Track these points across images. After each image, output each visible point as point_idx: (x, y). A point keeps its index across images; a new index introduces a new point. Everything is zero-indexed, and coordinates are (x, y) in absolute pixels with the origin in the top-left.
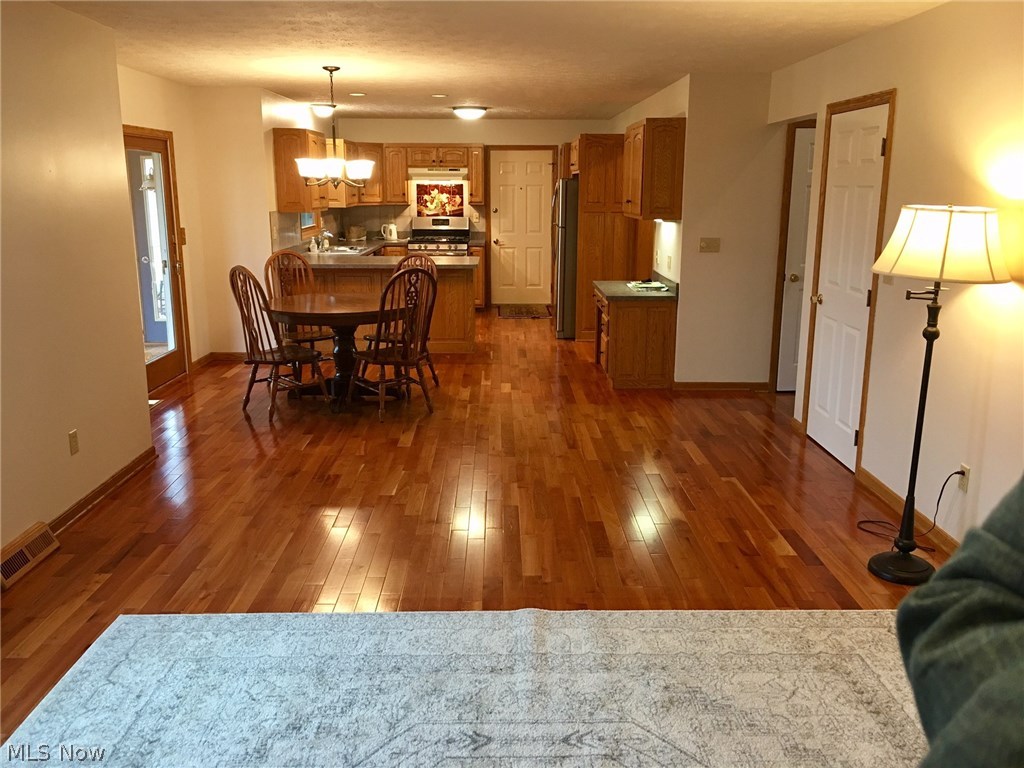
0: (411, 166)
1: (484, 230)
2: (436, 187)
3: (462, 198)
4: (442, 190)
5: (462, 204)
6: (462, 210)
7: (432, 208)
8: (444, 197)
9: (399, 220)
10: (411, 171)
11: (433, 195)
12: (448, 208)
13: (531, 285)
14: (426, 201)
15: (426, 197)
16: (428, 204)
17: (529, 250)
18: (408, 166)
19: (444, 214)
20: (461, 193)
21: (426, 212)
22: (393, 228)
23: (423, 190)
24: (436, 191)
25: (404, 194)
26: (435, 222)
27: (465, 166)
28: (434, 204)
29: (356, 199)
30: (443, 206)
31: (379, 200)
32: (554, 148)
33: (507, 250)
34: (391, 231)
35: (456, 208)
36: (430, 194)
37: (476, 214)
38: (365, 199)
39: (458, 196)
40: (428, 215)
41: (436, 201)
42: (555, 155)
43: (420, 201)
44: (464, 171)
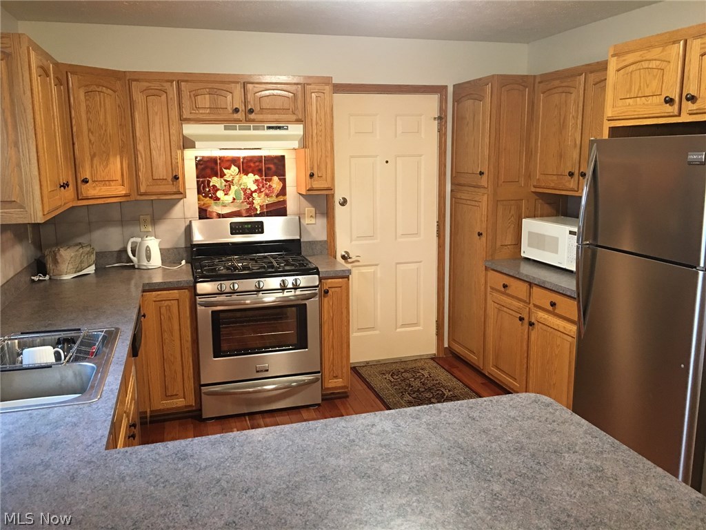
0: (188, 120)
1: (323, 236)
2: (234, 161)
3: (283, 181)
4: (247, 166)
5: (283, 192)
6: (284, 202)
7: (227, 201)
8: (250, 181)
9: (163, 227)
10: (189, 130)
11: (227, 178)
12: (259, 201)
13: (403, 325)
14: (216, 189)
15: (215, 181)
16: (220, 194)
17: (400, 267)
18: (183, 120)
19: (251, 212)
20: (281, 174)
21: (216, 209)
22: (153, 244)
23: (208, 168)
24: (234, 169)
25: (176, 178)
26: (236, 229)
27: (298, 121)
28: (232, 194)
29: (69, 193)
30: (249, 195)
31: (122, 191)
32: (440, 90)
33: (364, 270)
34: (148, 250)
35: (273, 199)
36: (223, 175)
37: (309, 209)
38: (91, 191)
39: (275, 179)
40: (220, 216)
41: (234, 188)
42: (443, 101)
43: (205, 190)
44: (296, 130)
